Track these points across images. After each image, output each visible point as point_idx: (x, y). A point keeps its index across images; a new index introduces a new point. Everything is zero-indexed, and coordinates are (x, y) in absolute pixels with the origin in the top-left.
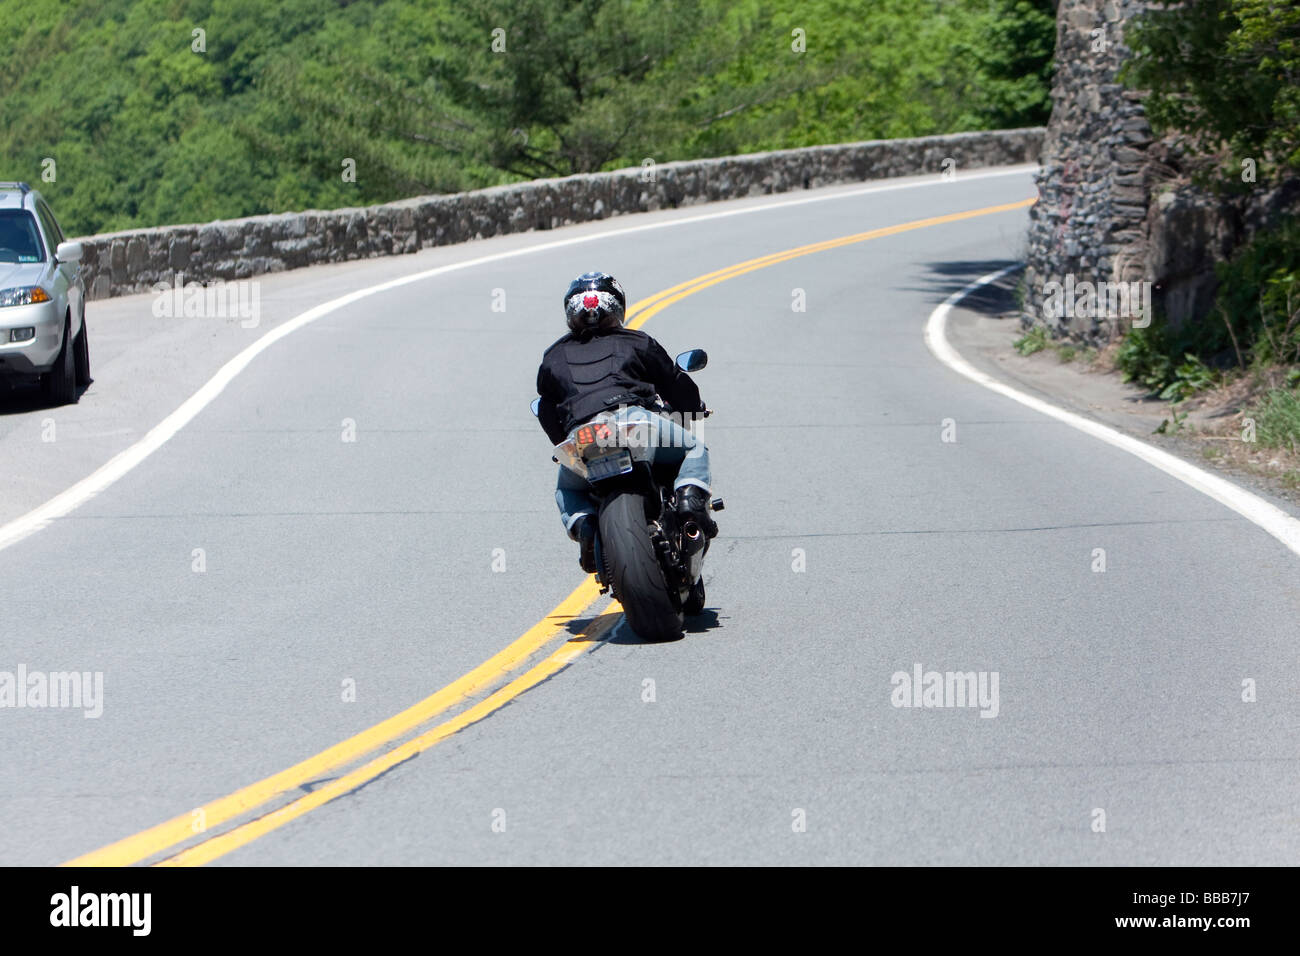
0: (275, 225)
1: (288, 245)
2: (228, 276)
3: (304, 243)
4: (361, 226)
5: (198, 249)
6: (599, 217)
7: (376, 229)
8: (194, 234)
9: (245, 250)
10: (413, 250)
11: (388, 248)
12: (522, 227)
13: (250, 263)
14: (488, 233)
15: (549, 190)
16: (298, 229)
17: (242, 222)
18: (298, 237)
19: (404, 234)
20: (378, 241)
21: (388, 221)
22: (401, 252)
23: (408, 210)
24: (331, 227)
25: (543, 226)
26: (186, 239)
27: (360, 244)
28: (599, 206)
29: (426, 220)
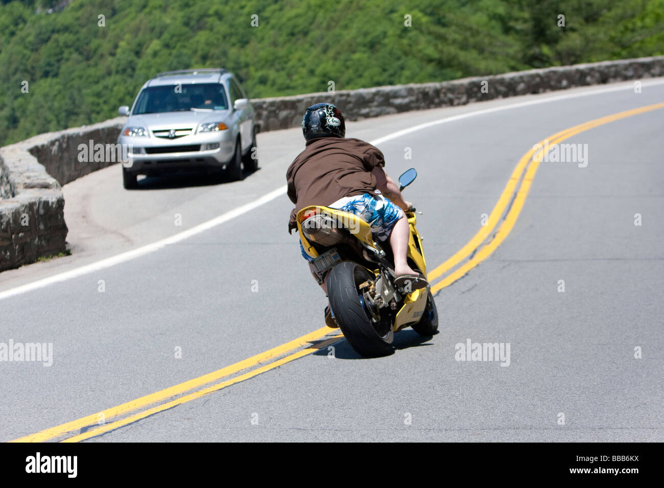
0: (391, 91)
1: (398, 101)
2: (367, 116)
3: (406, 100)
4: (437, 92)
5: (350, 102)
6: (565, 88)
7: (445, 94)
8: (348, 95)
9: (375, 103)
10: (465, 104)
11: (451, 103)
12: (524, 93)
13: (377, 110)
14: (505, 95)
15: (538, 75)
16: (404, 93)
17: (374, 90)
18: (403, 97)
19: (460, 96)
20: (446, 99)
21: (452, 90)
22: (458, 104)
23: (462, 85)
24: (421, 93)
25: (535, 92)
26: (344, 98)
27: (437, 100)
28: (564, 83)
29: (471, 89)
